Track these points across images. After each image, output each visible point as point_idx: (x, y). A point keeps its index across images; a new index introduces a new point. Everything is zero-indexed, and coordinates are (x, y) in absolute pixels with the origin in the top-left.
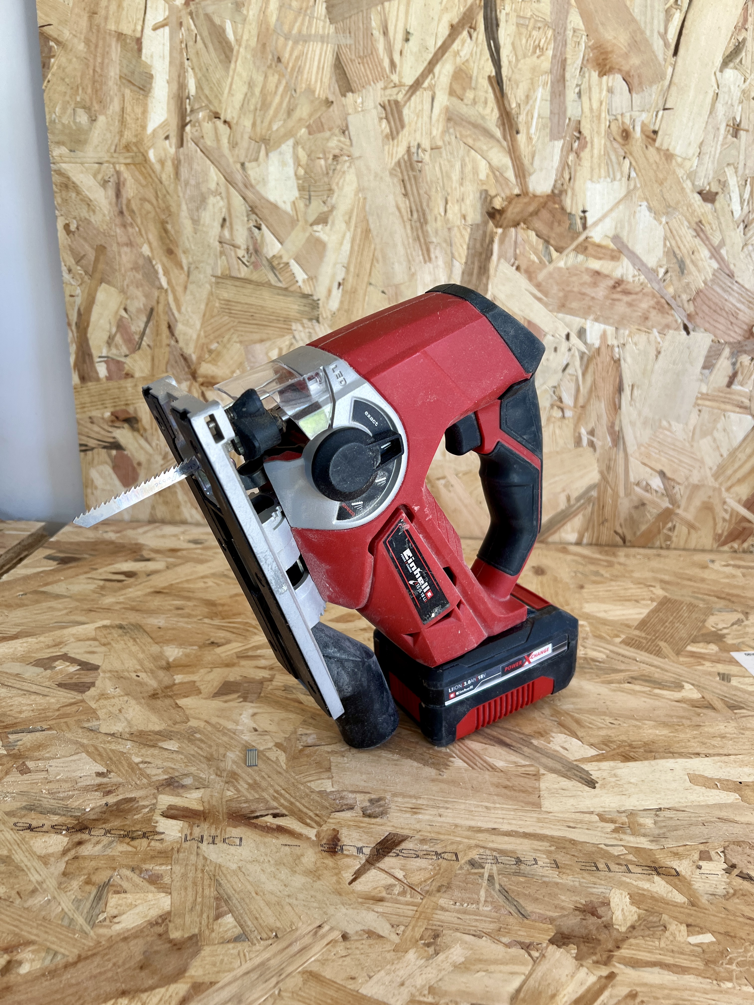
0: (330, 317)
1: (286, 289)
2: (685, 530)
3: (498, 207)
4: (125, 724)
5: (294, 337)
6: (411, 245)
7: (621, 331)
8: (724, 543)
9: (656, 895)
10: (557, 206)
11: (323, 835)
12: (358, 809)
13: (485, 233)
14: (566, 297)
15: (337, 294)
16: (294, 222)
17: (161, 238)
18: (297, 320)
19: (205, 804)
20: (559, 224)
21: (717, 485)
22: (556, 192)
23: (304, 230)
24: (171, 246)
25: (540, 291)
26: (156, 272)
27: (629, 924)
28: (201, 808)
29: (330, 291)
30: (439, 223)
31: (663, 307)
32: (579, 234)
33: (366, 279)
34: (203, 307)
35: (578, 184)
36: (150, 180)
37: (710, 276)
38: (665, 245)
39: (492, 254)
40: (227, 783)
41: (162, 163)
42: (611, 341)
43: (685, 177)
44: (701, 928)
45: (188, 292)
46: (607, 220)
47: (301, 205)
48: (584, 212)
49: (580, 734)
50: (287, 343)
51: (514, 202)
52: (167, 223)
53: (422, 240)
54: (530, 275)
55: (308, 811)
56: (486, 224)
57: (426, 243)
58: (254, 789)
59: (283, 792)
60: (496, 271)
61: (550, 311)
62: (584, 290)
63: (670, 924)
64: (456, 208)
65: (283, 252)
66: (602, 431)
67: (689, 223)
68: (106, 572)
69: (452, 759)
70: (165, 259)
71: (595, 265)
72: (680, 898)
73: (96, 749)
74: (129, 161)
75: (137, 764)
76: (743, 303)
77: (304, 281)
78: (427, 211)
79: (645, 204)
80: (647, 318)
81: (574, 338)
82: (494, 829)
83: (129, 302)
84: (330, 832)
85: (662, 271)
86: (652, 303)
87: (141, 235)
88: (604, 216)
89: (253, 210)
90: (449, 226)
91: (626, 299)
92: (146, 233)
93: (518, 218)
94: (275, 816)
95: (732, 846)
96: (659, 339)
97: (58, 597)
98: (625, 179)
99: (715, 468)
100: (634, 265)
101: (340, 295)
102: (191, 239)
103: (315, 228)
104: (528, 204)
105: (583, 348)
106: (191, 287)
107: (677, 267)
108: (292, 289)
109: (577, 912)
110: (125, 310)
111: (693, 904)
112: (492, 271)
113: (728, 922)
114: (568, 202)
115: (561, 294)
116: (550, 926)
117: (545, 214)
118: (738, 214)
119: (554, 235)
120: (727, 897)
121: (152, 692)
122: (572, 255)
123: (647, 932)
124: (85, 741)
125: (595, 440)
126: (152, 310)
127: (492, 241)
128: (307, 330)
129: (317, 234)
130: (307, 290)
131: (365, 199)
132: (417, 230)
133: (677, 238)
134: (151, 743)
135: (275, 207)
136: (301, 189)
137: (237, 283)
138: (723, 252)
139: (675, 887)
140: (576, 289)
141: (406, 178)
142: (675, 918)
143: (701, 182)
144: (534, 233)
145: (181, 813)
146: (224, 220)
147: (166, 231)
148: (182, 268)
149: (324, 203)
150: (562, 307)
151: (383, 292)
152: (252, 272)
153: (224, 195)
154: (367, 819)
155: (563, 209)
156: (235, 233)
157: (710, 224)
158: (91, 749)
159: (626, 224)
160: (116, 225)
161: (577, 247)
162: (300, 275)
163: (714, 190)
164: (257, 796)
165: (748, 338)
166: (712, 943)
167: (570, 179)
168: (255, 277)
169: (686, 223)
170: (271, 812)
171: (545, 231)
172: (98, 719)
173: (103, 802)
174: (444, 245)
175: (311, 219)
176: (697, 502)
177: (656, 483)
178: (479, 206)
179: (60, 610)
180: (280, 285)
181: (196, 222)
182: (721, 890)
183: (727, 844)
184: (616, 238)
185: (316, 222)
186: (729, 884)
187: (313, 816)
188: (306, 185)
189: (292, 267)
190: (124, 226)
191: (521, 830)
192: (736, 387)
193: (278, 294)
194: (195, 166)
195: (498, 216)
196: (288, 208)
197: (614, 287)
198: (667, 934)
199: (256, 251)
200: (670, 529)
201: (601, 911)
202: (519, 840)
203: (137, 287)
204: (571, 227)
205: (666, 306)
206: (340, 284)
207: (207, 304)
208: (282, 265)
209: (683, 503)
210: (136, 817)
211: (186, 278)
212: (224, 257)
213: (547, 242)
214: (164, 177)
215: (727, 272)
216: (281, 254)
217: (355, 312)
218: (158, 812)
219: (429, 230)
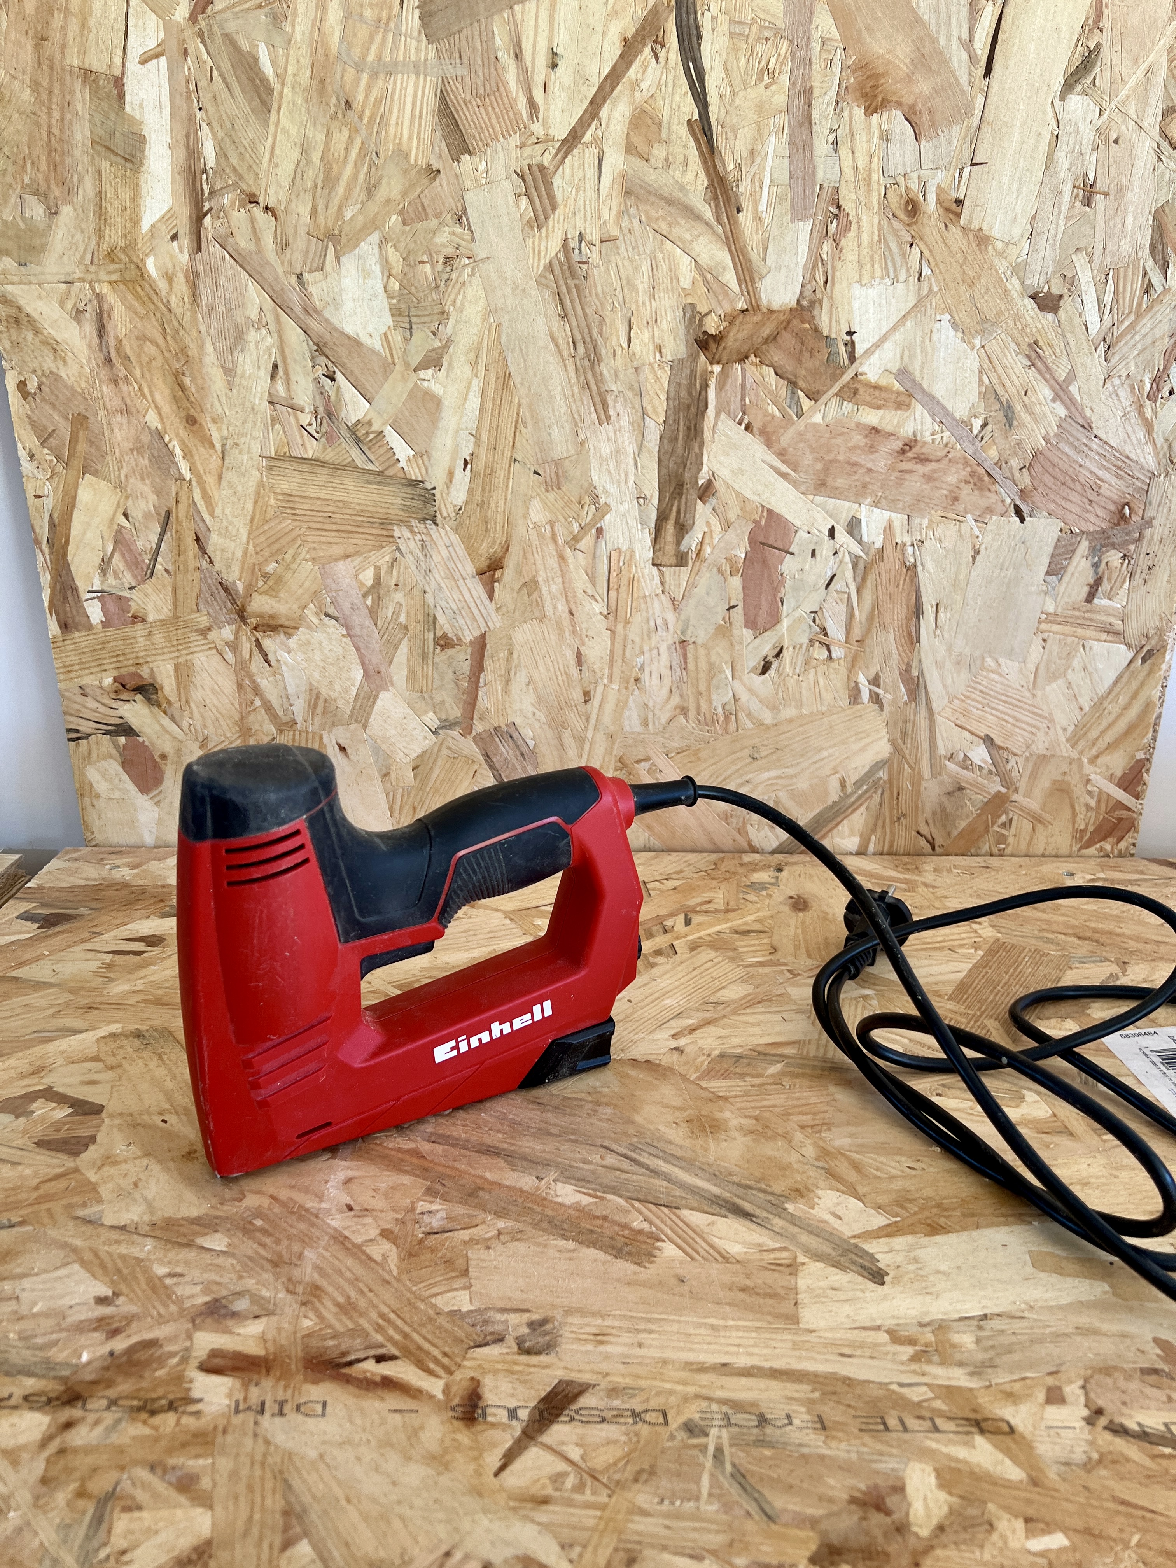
0: (453, 514)
1: (381, 473)
2: (1027, 826)
3: (713, 331)
4: (143, 1207)
5: (398, 549)
6: (577, 396)
7: (916, 521)
8: (1089, 844)
9: (977, 1470)
10: (807, 326)
11: (454, 1389)
12: (510, 1341)
13: (693, 373)
14: (826, 470)
15: (462, 478)
16: (388, 367)
17: (175, 399)
18: (401, 522)
19: (270, 1345)
20: (812, 355)
21: (1075, 755)
22: (805, 303)
23: (404, 379)
24: (192, 412)
25: (786, 462)
26: (172, 454)
27: (934, 1522)
28: (262, 1353)
29: (451, 474)
30: (620, 361)
31: (981, 480)
32: (844, 370)
33: (507, 454)
34: (249, 506)
35: (839, 289)
36: (152, 306)
37: (1054, 429)
38: (981, 380)
39: (706, 407)
40: (304, 1304)
41: (170, 279)
42: (901, 537)
43: (1009, 273)
44: (1048, 1524)
45: (224, 483)
46: (888, 345)
47: (397, 338)
48: (850, 333)
49: (861, 1190)
50: (387, 558)
51: (737, 322)
52: (184, 374)
53: (594, 388)
54: (768, 438)
55: (431, 1349)
56: (694, 358)
57: (600, 392)
58: (346, 1313)
59: (392, 1316)
60: (714, 432)
61: (803, 493)
62: (854, 459)
63: (999, 1519)
64: (646, 335)
65: (372, 415)
66: (892, 677)
67: (1018, 345)
68: (115, 938)
69: (659, 1244)
70: (183, 433)
71: (871, 417)
72: (1014, 1473)
73: (96, 1255)
74: (115, 277)
75: (160, 1279)
76: (1107, 469)
77: (409, 459)
78: (600, 341)
79: (947, 317)
80: (956, 499)
81: (841, 535)
82: (725, 1365)
83: (130, 502)
84: (465, 1384)
85: (977, 424)
86: (964, 474)
87: (144, 395)
88: (883, 339)
89: (320, 349)
90: (635, 364)
91: (921, 469)
92: (151, 392)
93: (745, 348)
94: (380, 1359)
95: (1097, 1377)
96: (976, 532)
97: (39, 985)
98: (913, 280)
99: (1071, 729)
100: (933, 415)
101: (467, 480)
102: (223, 399)
103: (422, 374)
104: (760, 324)
105: (857, 550)
106: (228, 475)
107: (1001, 415)
108: (390, 472)
109: (854, 1507)
110: (126, 515)
111: (1035, 1482)
112: (707, 434)
113: (1089, 1511)
114: (824, 320)
115: (819, 466)
116: (811, 1534)
117: (788, 340)
118: (1094, 329)
119: (804, 372)
120: (1088, 1466)
121: (187, 1149)
122: (834, 403)
123: (963, 1536)
124: (78, 1242)
125: (880, 692)
126: (168, 514)
127: (705, 386)
128: (418, 537)
129: (426, 384)
130: (414, 474)
131: (499, 325)
132: (585, 372)
133: (1001, 370)
134: (184, 1240)
135: (356, 343)
136: (396, 312)
137: (301, 467)
138: (1073, 389)
139: (1007, 1452)
140: (841, 458)
141: (564, 289)
142: (1007, 1509)
143: (1035, 281)
144: (772, 371)
145: (230, 1363)
146: (275, 366)
147: (183, 388)
148: (213, 446)
149: (434, 334)
150: (821, 486)
151: (536, 473)
152: (325, 449)
153: (272, 327)
154: (524, 1358)
155: (816, 330)
156: (294, 386)
157: (1051, 346)
158: (89, 1256)
159: (918, 351)
160: (100, 381)
161: (841, 388)
162: (403, 451)
163: (1055, 291)
164: (351, 1326)
165: (1118, 524)
166: (1062, 1550)
167: (826, 282)
168: (330, 456)
169: (1013, 346)
170: (373, 1352)
171: (789, 366)
172: (100, 1201)
173: (106, 1349)
174: (630, 395)
175: (415, 361)
176: (1044, 782)
177: (980, 754)
178: (682, 330)
179: (43, 1009)
180: (371, 467)
181: (229, 372)
182: (1079, 1456)
183: (1089, 1372)
184: (903, 373)
185: (424, 365)
186: (1092, 1443)
187: (439, 1356)
188: (404, 306)
189: (387, 439)
190: (115, 382)
191: (767, 1365)
192: (1100, 601)
193: (368, 482)
194: (223, 282)
195: (713, 346)
196: (377, 344)
197: (903, 452)
198: (995, 1536)
199: (330, 415)
200: (1004, 825)
201: (891, 1501)
202: (763, 1383)
203: (143, 479)
204: (831, 357)
205: (986, 478)
206: (466, 463)
207: (256, 502)
208: (372, 436)
209: (1022, 785)
210: (158, 1374)
211: (220, 462)
212: (278, 426)
213: (793, 384)
214: (174, 301)
215: (1081, 421)
216: (368, 418)
217: (493, 505)
218: (194, 1363)
219: (605, 371)
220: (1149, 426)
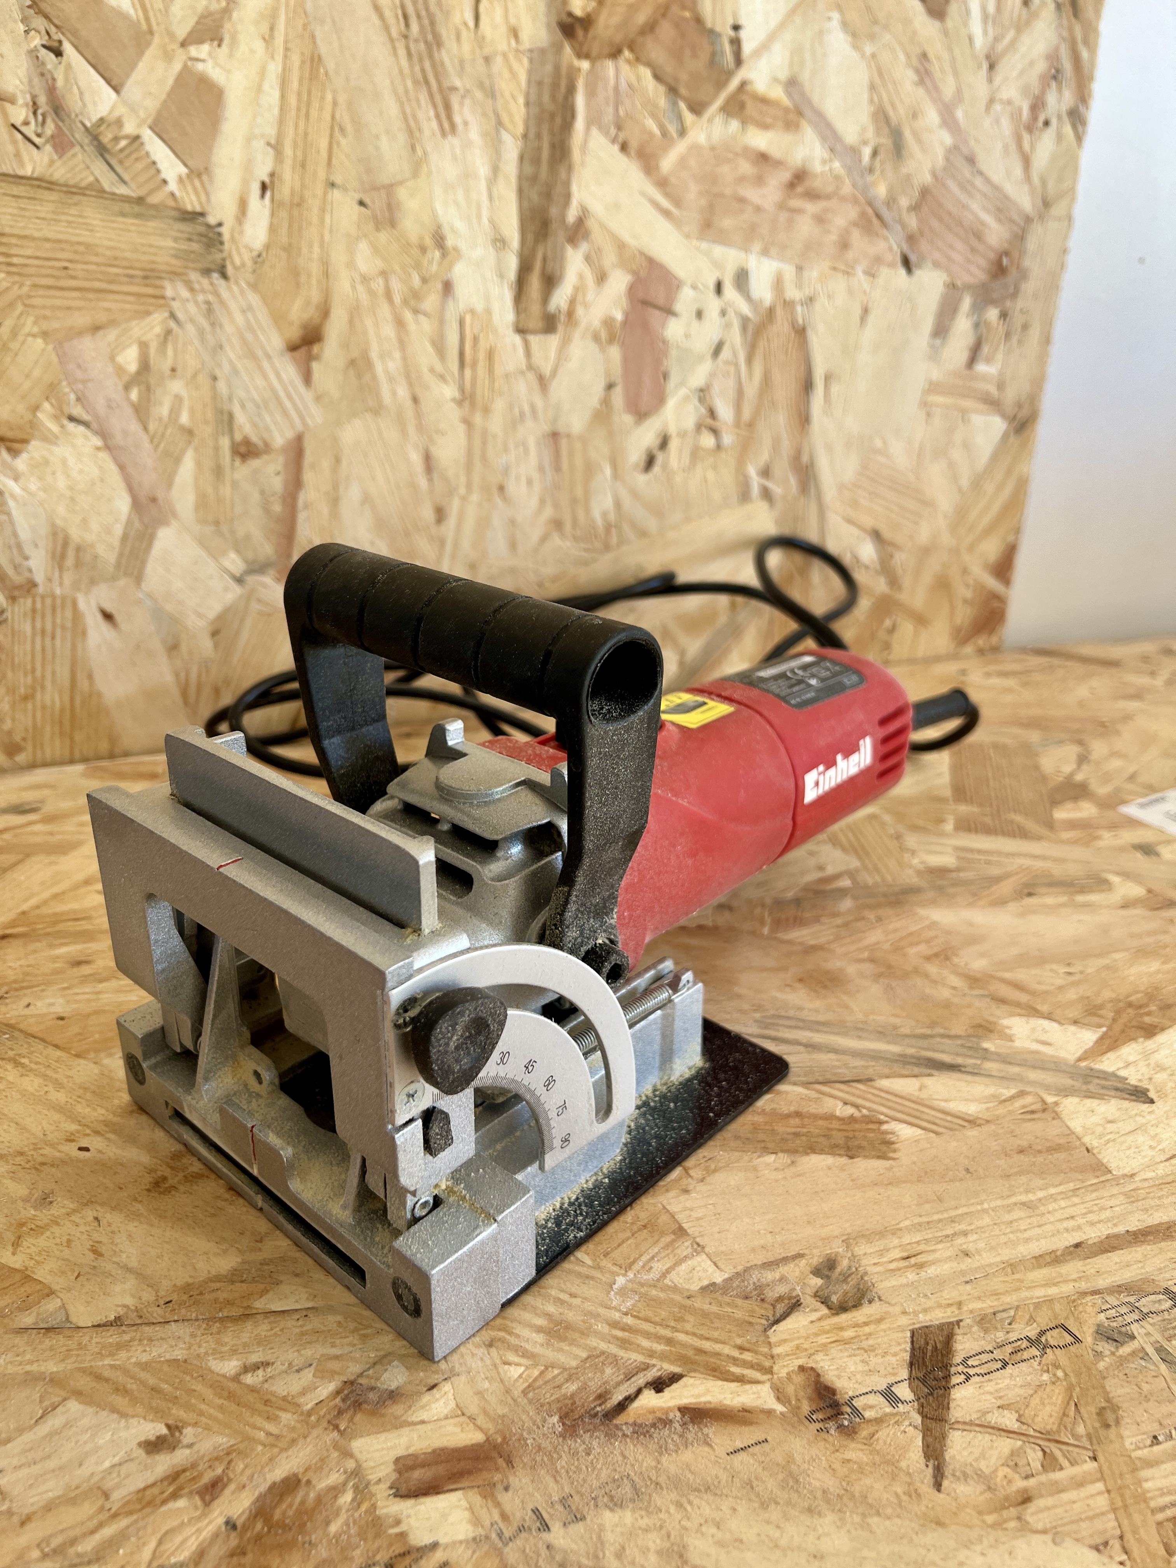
0: (249, 263)
1: (140, 201)
2: (909, 627)
3: (578, 12)
4: (131, 1282)
5: (173, 316)
6: (412, 93)
7: (806, 274)
10: (687, 14)
11: (790, 1390)
12: (808, 1300)
13: (557, 68)
14: (712, 206)
15: (260, 211)
16: (142, 36)
18: (174, 275)
19: (481, 1420)
20: (694, 55)
21: (955, 544)
23: (168, 56)
25: (667, 195)
28: (478, 1437)
29: (243, 205)
30: (465, 46)
31: (870, 222)
32: (729, 75)
33: (322, 174)
37: (940, 161)
38: (871, 100)
39: (573, 116)
40: (490, 1345)
42: (792, 293)
46: (777, 47)
48: (736, 28)
49: (1041, 1008)
50: (158, 330)
53: (433, 84)
54: (646, 161)
55: (718, 1347)
56: (558, 49)
57: (441, 90)
58: (562, 1339)
59: (629, 1320)
60: (584, 153)
61: (687, 236)
62: (742, 193)
64: (499, 12)
65: (121, 110)
66: (782, 467)
67: (907, 55)
71: (759, 139)
73: (99, 1378)
75: (236, 1378)
76: (989, 212)
77: (181, 180)
78: (439, 17)
79: (836, 16)
80: (845, 246)
81: (730, 291)
82: (1077, 1245)
84: (799, 1379)
85: (867, 152)
86: (853, 213)
88: (771, 38)
90: (487, 51)
91: (811, 208)
93: (618, 38)
94: (659, 1385)
96: (866, 286)
99: (951, 514)
100: (824, 139)
101: (267, 212)
103: (193, 51)
104: (635, 9)
105: (745, 308)
107: (890, 143)
108: (154, 199)
112: (576, 154)
114: (707, 5)
115: (703, 202)
117: (667, 30)
119: (685, 77)
121: (148, 1179)
122: (719, 120)
124: (52, 1367)
125: (770, 485)
127: (571, 89)
128: (201, 298)
129: (201, 66)
130: (191, 203)
132: (421, 60)
133: (890, 86)
134: (235, 1312)
137: (16, 190)
138: (959, 114)
140: (728, 191)
144: (648, 72)
145: (441, 1470)
150: (707, 227)
151: (361, 203)
152: (52, 162)
154: (844, 1318)
155: (698, 20)
157: (938, 59)
158: (84, 1383)
159: (808, 57)
161: (726, 103)
162: (170, 167)
164: (584, 1355)
165: (997, 276)
168: (60, 173)
169: (903, 57)
170: (641, 1380)
171: (669, 69)
172: (50, 1293)
173: (216, 1519)
174: (479, 95)
175: (182, 29)
176: (927, 577)
177: (867, 552)
178: (542, 8)
180: (122, 190)
184: (792, 84)
185: (195, 37)
187: (736, 1353)
189: (148, 147)
191: (1121, 1229)
192: (980, 367)
193: (123, 215)
195: (580, 33)
197: (793, 185)
199: (57, 109)
200: (888, 631)
202: (1137, 1252)
204: (713, 60)
205: (875, 221)
206: (264, 187)
208: (123, 143)
209: (907, 582)
210: (333, 1528)
213: (673, 91)
215: (966, 153)
216: (116, 114)
217: (304, 250)
218: (381, 1492)
219: (446, 60)
220: (1026, 162)
